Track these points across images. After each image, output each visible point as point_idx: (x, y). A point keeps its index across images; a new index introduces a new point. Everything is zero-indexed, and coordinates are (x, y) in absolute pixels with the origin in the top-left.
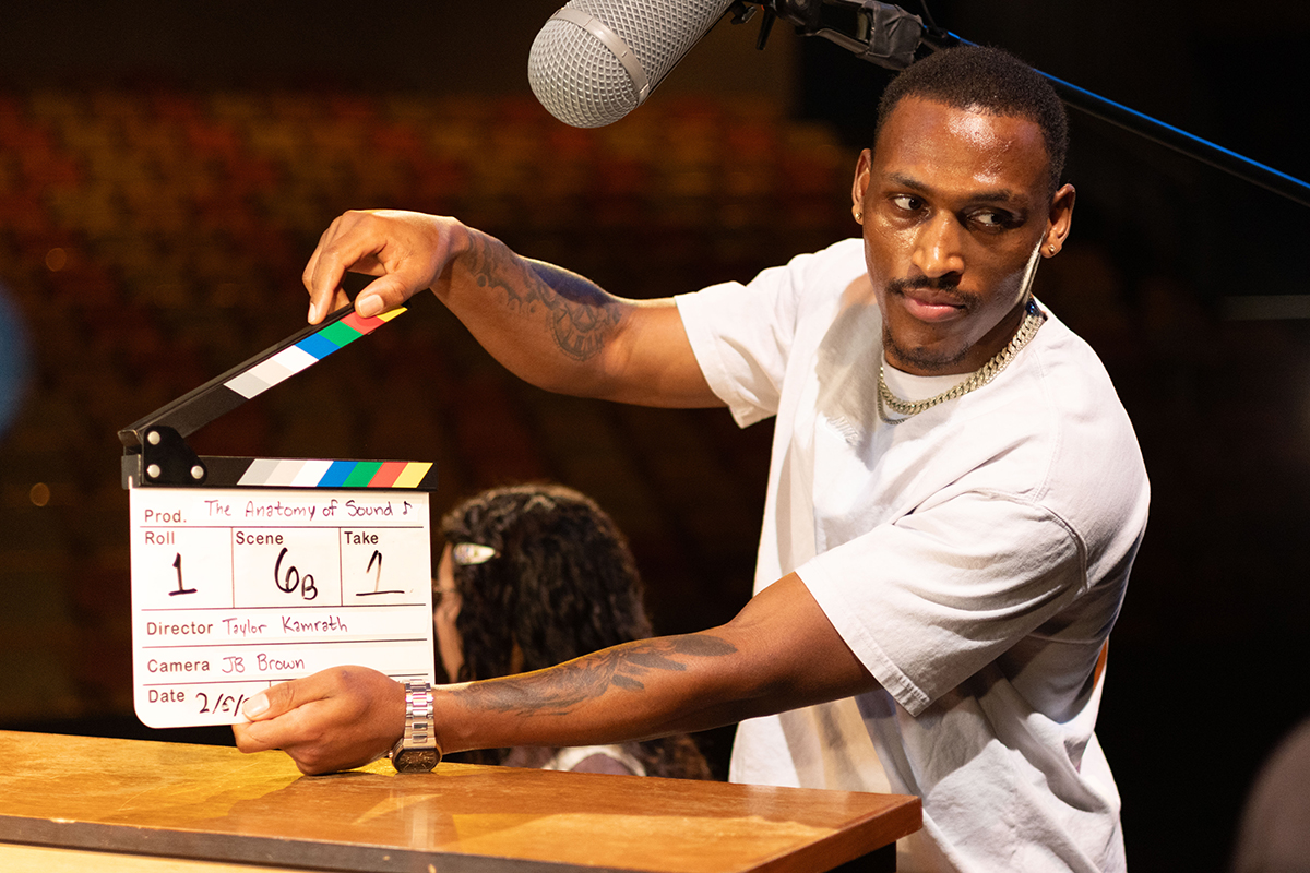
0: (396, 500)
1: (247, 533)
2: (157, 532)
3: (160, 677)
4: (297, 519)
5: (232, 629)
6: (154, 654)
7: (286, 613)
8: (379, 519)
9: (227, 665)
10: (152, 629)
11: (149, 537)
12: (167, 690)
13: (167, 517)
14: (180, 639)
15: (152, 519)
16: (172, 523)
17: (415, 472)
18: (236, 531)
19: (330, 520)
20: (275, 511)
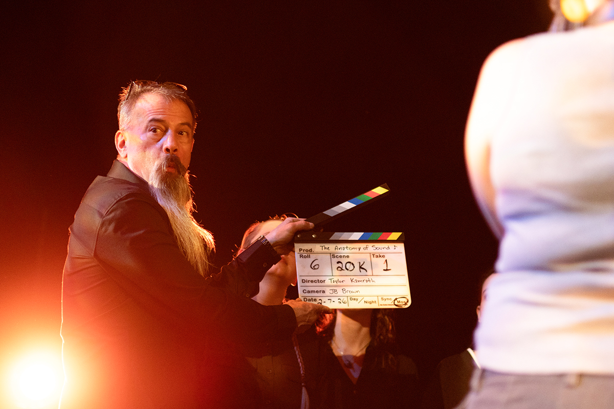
0: (391, 245)
1: (336, 255)
2: (304, 255)
3: (307, 294)
4: (354, 251)
5: (332, 282)
6: (304, 288)
7: (352, 278)
8: (385, 251)
9: (331, 292)
10: (304, 281)
11: (301, 256)
12: (310, 298)
13: (307, 251)
14: (314, 284)
15: (302, 252)
16: (309, 252)
17: (395, 236)
18: (332, 254)
19: (366, 251)
20: (346, 249)
